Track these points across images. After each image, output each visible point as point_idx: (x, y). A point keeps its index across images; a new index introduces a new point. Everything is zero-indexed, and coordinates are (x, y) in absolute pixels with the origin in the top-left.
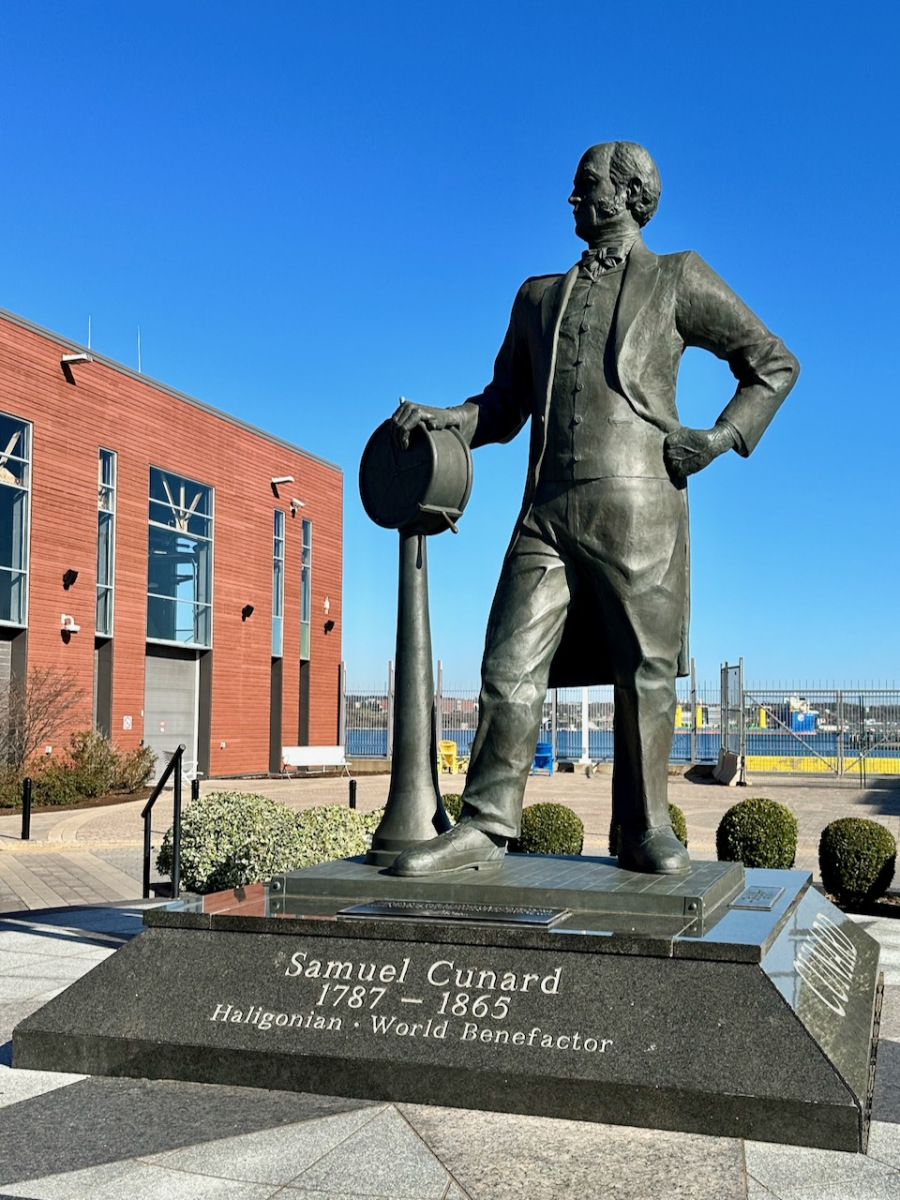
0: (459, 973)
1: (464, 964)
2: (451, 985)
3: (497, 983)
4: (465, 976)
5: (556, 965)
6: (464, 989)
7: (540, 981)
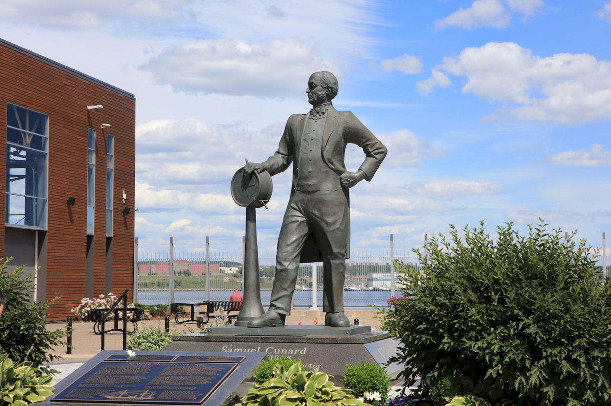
0: (276, 350)
1: (277, 348)
2: (273, 353)
3: (287, 352)
4: (277, 351)
5: (305, 347)
6: (278, 354)
7: (300, 351)
